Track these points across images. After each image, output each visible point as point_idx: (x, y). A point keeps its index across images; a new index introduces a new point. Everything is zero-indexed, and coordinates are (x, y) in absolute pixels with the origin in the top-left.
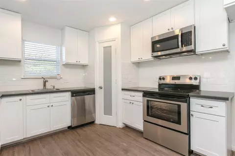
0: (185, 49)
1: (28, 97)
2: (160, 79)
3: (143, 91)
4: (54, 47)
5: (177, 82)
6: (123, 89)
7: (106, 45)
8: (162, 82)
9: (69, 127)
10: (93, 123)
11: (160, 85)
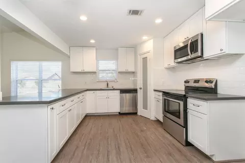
0: (194, 55)
1: (98, 91)
2: (185, 82)
3: (163, 92)
4: (112, 62)
5: (197, 85)
6: (155, 90)
7: (145, 56)
8: (187, 85)
9: (119, 113)
10: (136, 114)
11: (186, 87)
